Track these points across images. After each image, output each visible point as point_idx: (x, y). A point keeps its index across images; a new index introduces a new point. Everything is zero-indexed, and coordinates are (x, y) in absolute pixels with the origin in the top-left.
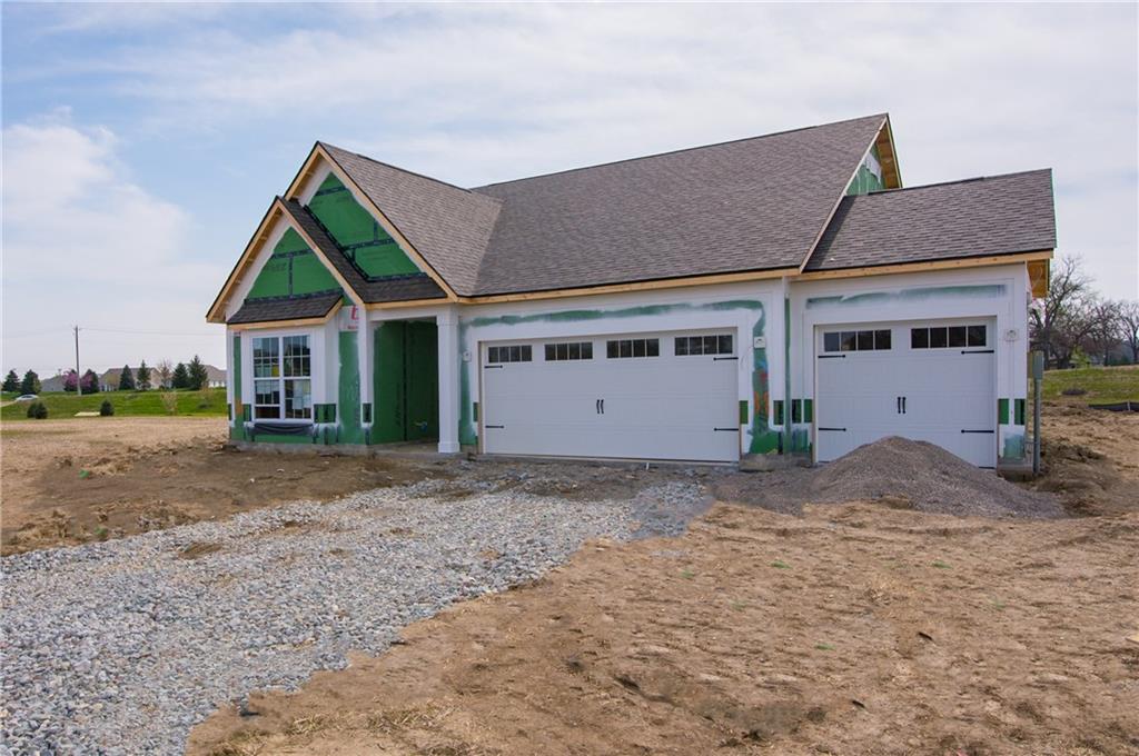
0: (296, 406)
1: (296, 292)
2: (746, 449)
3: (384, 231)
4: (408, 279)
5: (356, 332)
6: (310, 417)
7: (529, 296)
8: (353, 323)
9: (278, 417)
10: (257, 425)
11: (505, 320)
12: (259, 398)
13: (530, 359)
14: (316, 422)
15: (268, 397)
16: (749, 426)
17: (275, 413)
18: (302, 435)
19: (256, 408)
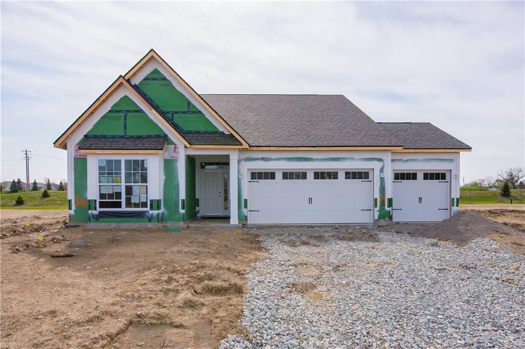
0: (134, 200)
1: (129, 133)
2: (376, 217)
3: (195, 107)
4: (211, 134)
5: (177, 160)
6: (147, 207)
7: (281, 149)
8: (174, 155)
9: (120, 207)
10: (100, 212)
11: (263, 159)
12: (102, 196)
13: (274, 179)
14: (151, 210)
15: (111, 196)
16: (378, 208)
17: (119, 205)
18: (140, 217)
19: (100, 202)
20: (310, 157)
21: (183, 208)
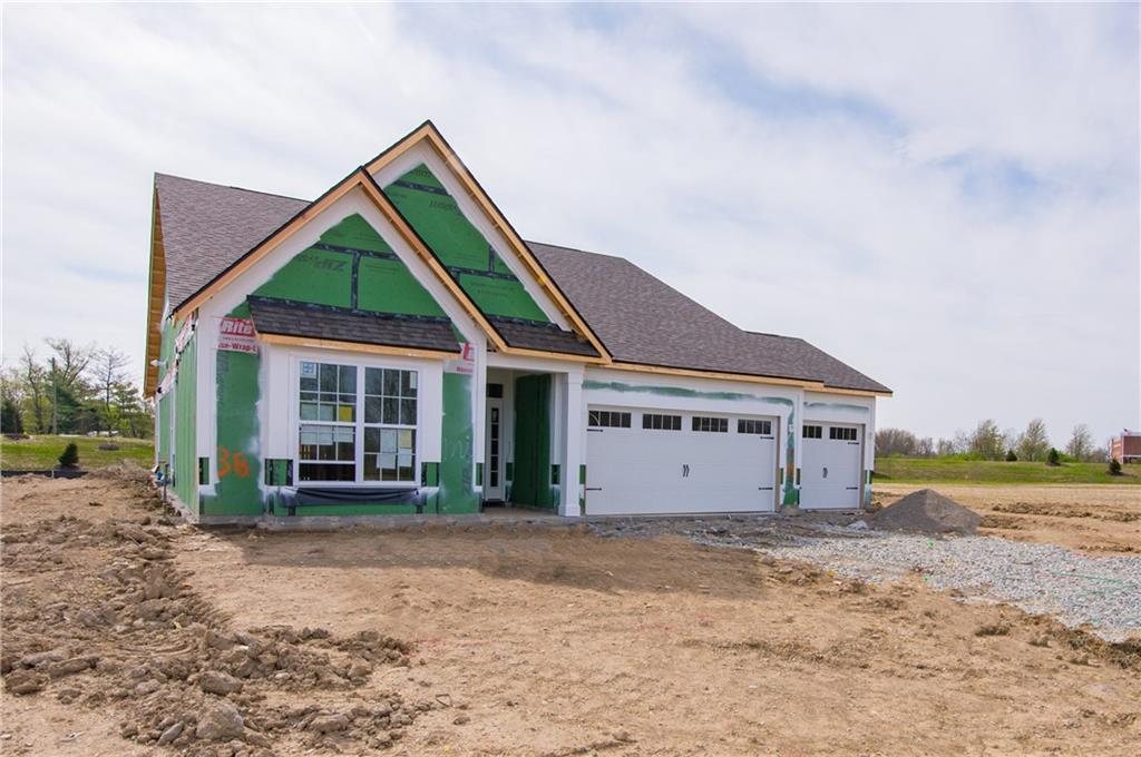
0: (384, 462)
1: (366, 303)
2: (781, 502)
3: (503, 264)
4: (534, 326)
5: (470, 377)
6: (413, 478)
8: (465, 364)
9: (353, 479)
10: (301, 491)
11: (614, 386)
12: (307, 451)
13: (629, 426)
14: (423, 486)
15: (328, 451)
16: (783, 486)
17: (348, 473)
18: (397, 503)
19: (301, 465)
20: (691, 389)
21: (480, 482)
